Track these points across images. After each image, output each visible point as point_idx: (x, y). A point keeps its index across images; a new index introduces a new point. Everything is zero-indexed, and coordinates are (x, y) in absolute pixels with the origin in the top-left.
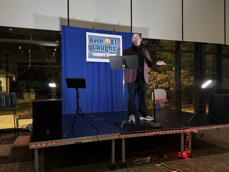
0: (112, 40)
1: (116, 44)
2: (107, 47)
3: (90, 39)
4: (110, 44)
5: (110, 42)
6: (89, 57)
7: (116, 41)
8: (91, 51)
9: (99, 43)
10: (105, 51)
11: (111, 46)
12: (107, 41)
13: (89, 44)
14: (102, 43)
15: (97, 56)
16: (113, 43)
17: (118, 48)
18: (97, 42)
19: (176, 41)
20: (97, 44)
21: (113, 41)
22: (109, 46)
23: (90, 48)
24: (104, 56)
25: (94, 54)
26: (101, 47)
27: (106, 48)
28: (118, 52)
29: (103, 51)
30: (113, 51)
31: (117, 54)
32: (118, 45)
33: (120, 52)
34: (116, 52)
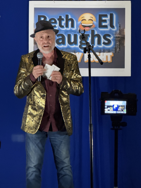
0: (101, 15)
1: (112, 26)
4: (95, 28)
5: (95, 22)
7: (112, 16)
9: (63, 27)
10: (80, 47)
11: (96, 33)
12: (87, 19)
14: (73, 26)
16: (104, 24)
17: (117, 36)
18: (57, 25)
21: (104, 19)
22: (93, 32)
26: (69, 37)
28: (120, 49)
29: (75, 48)
30: (103, 45)
31: (114, 52)
32: (120, 27)
33: (124, 47)
34: (112, 47)
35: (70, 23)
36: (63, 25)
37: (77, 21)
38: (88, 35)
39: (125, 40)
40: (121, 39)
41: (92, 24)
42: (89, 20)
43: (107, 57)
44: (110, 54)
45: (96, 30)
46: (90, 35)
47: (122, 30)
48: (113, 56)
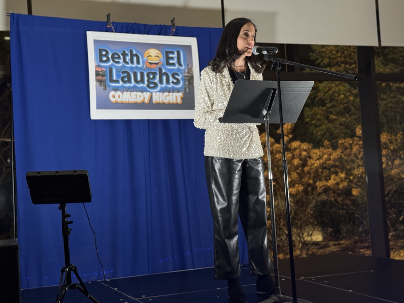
0: (167, 51)
1: (180, 64)
2: (154, 74)
3: (100, 51)
4: (163, 65)
5: (162, 59)
6: (99, 107)
7: (178, 53)
8: (105, 86)
9: (127, 63)
10: (148, 86)
11: (164, 71)
12: (153, 55)
13: (98, 66)
14: (138, 62)
15: (124, 101)
16: (171, 61)
17: (186, 75)
18: (121, 61)
19: (359, 48)
20: (123, 66)
21: (170, 56)
22: (160, 70)
23: (100, 77)
24: (146, 101)
25: (115, 96)
26: (135, 74)
27: (151, 76)
28: (189, 89)
29: (142, 87)
30: (171, 84)
31: (184, 92)
32: (188, 65)
33: (193, 87)
34: (182, 87)
35: (135, 59)
36: (127, 61)
37: (143, 58)
38: (156, 73)
39: (193, 79)
40: (190, 79)
41: (159, 61)
42: (156, 56)
43: (176, 97)
44: (180, 95)
45: (164, 67)
46: (158, 73)
47: (190, 68)
48: (183, 96)
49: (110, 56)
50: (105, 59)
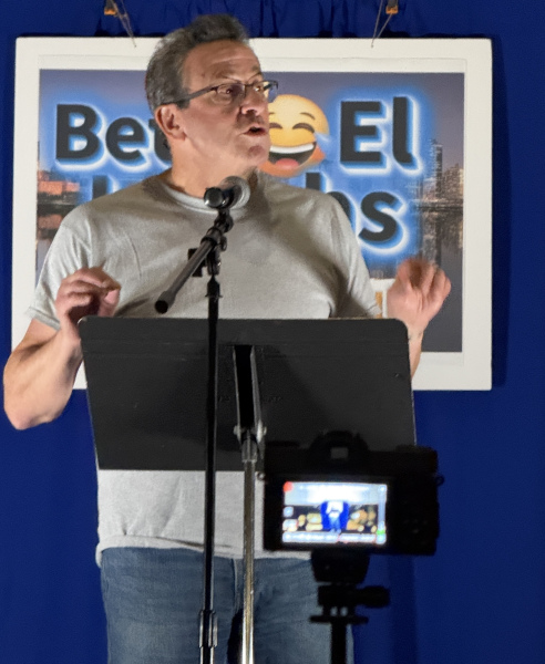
0: (351, 102)
1: (403, 156)
3: (64, 112)
4: (326, 163)
5: (326, 136)
7: (401, 109)
11: (329, 187)
12: (287, 123)
13: (49, 175)
16: (364, 146)
17: (426, 200)
21: (364, 121)
22: (314, 181)
23: (55, 221)
28: (438, 259)
32: (439, 158)
33: (460, 253)
34: (404, 255)
39: (461, 220)
40: (446, 219)
41: (310, 147)
42: (297, 127)
43: (379, 298)
45: (330, 173)
47: (448, 172)
49: (101, 133)
50: (79, 144)
